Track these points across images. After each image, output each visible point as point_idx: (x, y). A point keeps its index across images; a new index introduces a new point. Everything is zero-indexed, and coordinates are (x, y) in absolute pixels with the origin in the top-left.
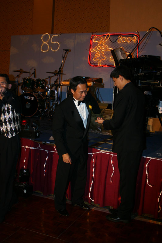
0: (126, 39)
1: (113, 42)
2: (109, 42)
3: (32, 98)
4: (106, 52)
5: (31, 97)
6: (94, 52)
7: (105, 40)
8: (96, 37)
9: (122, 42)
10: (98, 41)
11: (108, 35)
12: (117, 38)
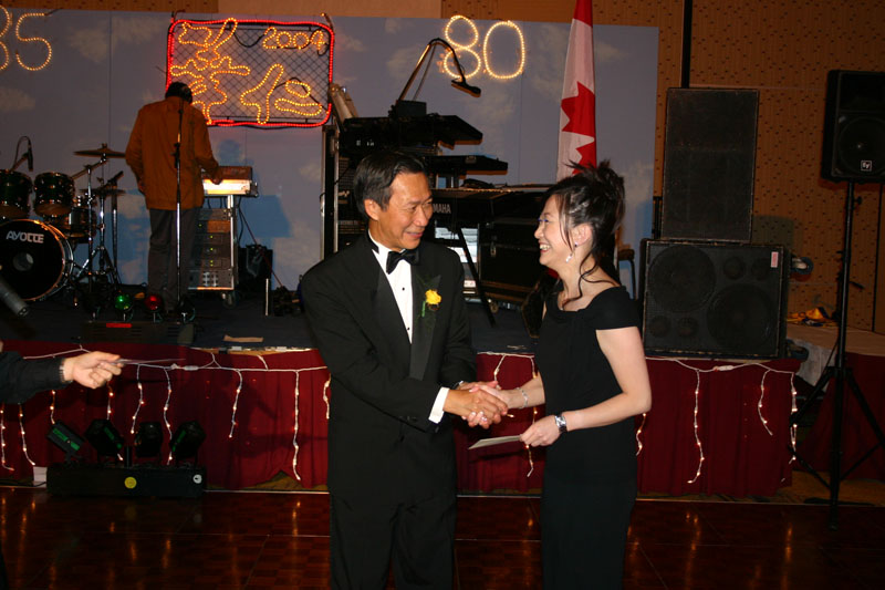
0: (293, 39)
1: (249, 47)
2: (235, 46)
3: (37, 238)
4: (224, 77)
5: (35, 235)
6: (185, 75)
7: (222, 38)
8: (187, 27)
9: (278, 47)
10: (196, 41)
11: (231, 23)
12: (260, 34)
